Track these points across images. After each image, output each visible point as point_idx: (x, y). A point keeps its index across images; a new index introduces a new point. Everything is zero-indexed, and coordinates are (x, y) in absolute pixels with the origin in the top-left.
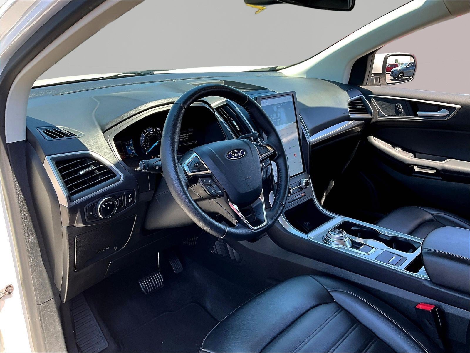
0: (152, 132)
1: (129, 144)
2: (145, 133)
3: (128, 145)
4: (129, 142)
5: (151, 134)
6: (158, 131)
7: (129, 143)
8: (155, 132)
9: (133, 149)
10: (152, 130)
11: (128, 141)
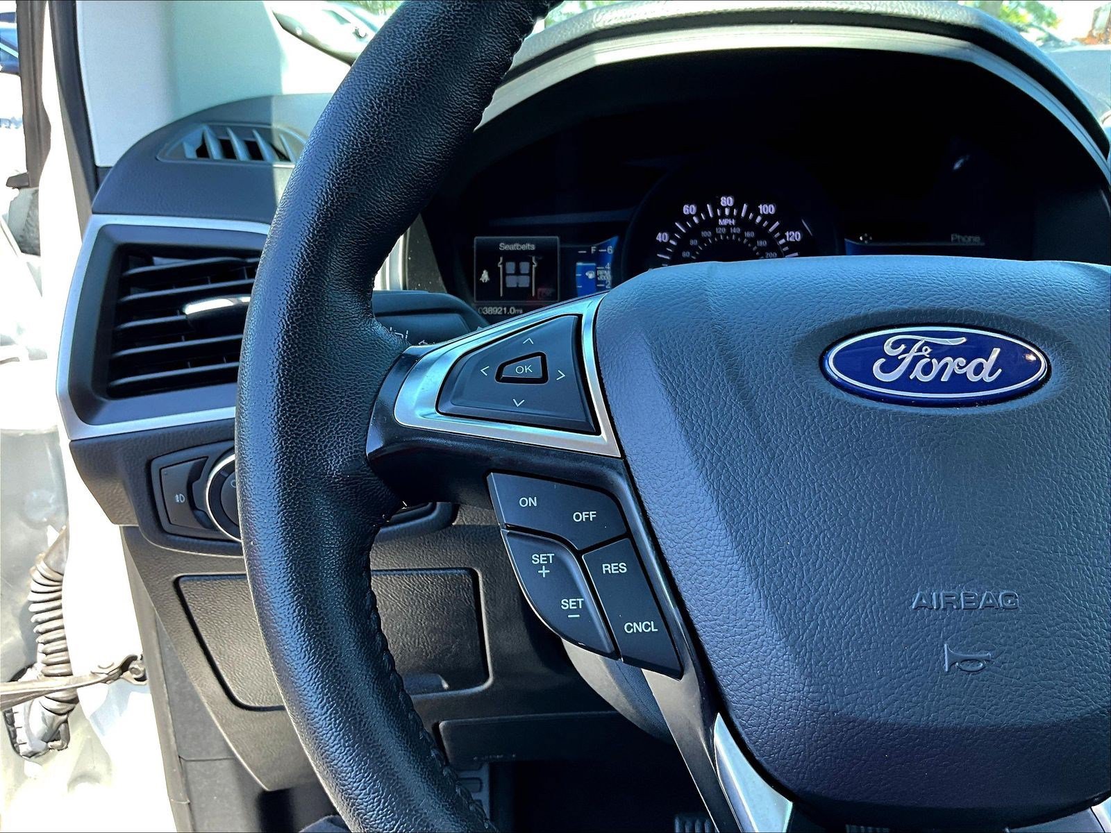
0: (731, 216)
1: (599, 259)
2: (690, 216)
3: (588, 258)
4: (599, 247)
5: (722, 226)
6: (765, 217)
7: (597, 252)
8: (744, 224)
9: (603, 282)
10: (731, 212)
11: (593, 243)
